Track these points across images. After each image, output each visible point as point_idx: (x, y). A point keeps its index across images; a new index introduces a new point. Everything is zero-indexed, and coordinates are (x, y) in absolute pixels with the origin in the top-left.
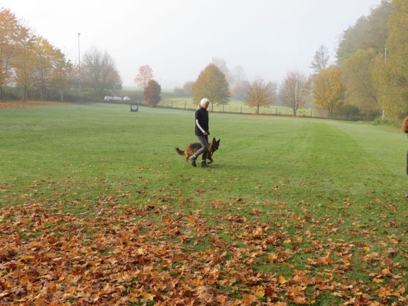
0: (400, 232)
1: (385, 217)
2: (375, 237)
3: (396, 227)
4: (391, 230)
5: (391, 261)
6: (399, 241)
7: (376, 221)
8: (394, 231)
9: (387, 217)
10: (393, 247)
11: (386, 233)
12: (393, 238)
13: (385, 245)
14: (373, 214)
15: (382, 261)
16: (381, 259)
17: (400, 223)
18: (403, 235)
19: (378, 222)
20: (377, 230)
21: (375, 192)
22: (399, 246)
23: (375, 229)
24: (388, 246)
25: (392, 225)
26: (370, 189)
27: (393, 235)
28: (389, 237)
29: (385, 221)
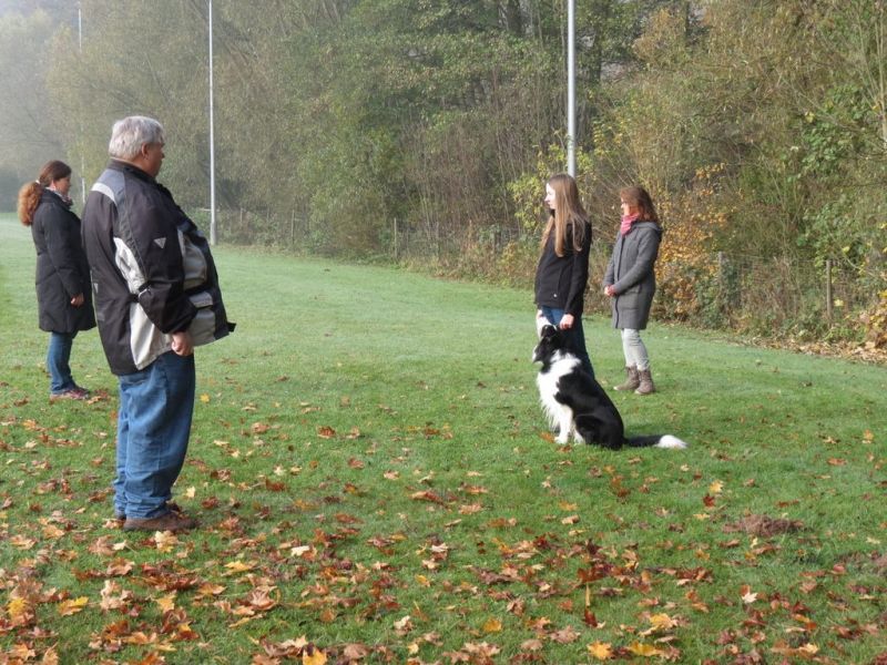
0: (76, 505)
1: (43, 466)
2: (5, 525)
3: (67, 493)
4: (53, 502)
5: (37, 587)
6: (69, 528)
7: (15, 482)
8: (61, 504)
9: (49, 468)
10: (48, 548)
11: (36, 510)
12: (54, 522)
13: (28, 544)
14: (10, 464)
15: (11, 589)
16: (11, 583)
17: (79, 480)
18: (81, 511)
19: (21, 483)
20: (12, 506)
21: (25, 402)
22: (65, 543)
23: (7, 503)
24: (35, 547)
25: (56, 486)
26: (13, 396)
27: (56, 513)
28: (43, 520)
29: (41, 479)
